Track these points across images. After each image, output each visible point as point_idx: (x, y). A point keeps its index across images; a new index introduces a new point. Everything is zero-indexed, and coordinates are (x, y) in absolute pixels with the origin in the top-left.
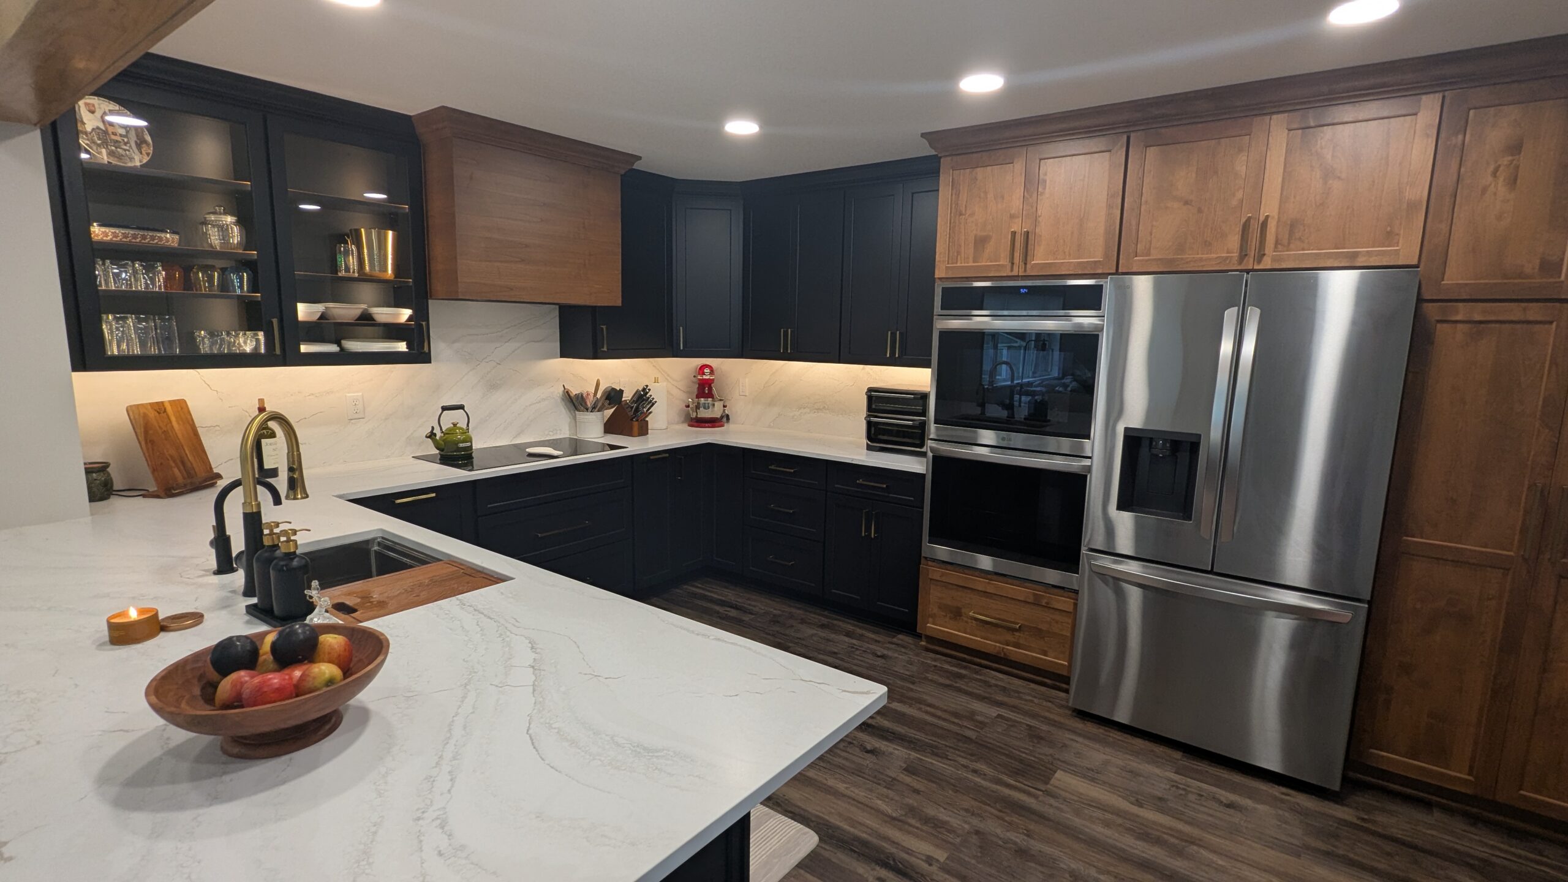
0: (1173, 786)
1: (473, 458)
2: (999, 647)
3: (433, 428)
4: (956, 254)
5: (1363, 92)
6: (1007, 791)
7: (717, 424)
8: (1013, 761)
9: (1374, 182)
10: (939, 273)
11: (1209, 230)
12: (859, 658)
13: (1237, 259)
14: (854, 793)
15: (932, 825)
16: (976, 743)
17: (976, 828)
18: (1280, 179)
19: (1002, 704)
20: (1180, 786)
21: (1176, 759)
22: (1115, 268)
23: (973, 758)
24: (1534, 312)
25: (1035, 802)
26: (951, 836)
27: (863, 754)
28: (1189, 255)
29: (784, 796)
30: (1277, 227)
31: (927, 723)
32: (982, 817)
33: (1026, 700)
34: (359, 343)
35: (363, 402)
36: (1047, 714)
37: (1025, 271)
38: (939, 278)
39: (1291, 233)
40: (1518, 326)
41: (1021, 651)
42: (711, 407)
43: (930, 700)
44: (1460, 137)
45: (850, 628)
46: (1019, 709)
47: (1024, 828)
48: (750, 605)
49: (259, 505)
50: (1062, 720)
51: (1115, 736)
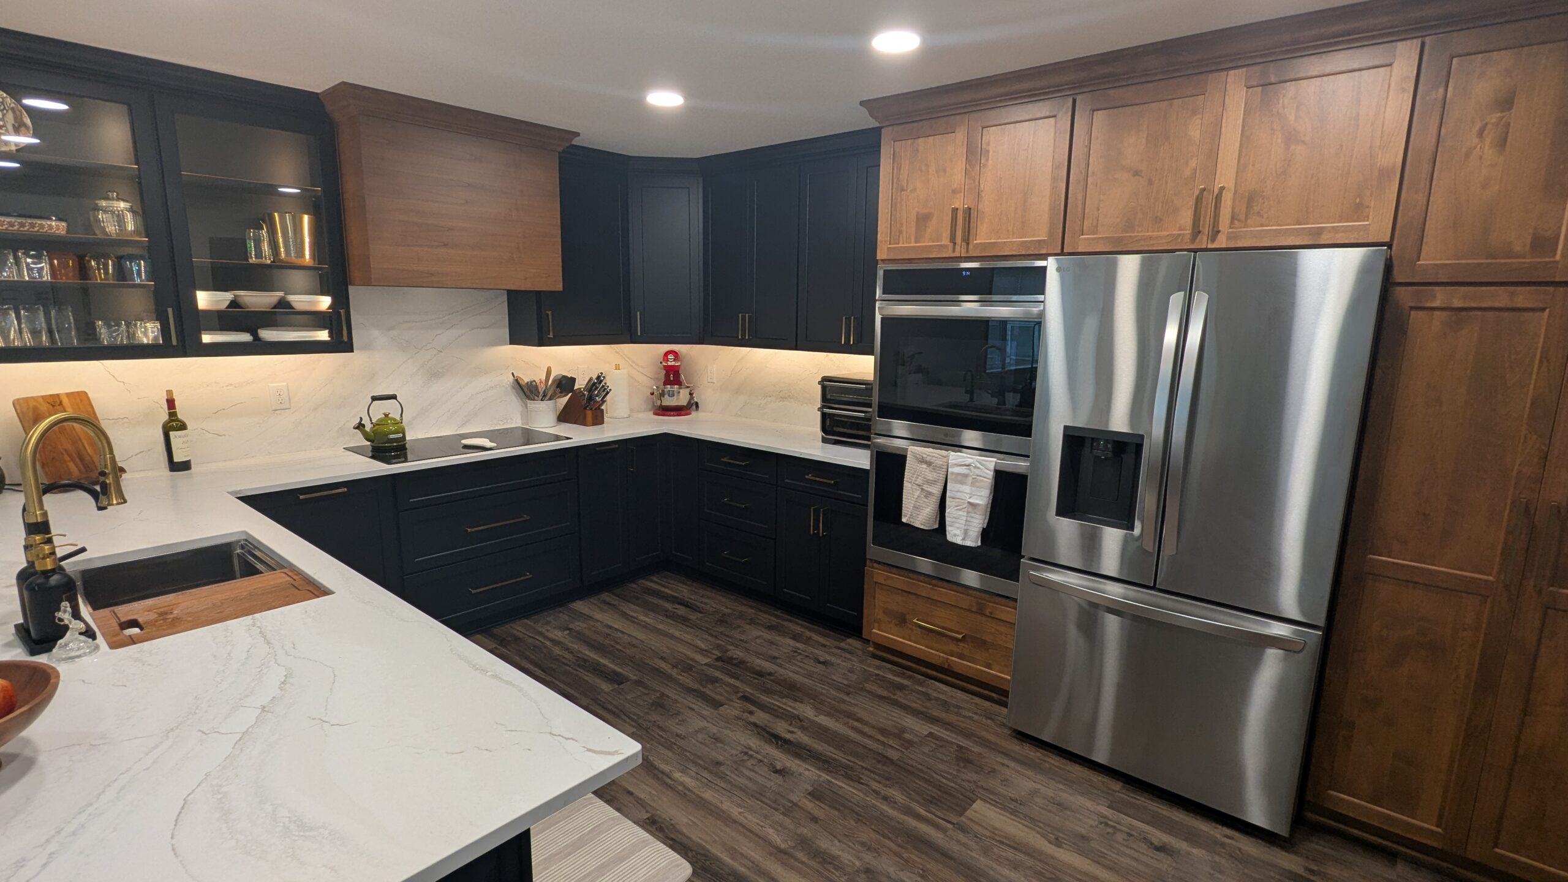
0: (1101, 823)
1: (406, 449)
2: (943, 657)
3: (361, 419)
4: (898, 234)
5: (1332, 40)
6: (912, 822)
7: (683, 412)
8: (930, 788)
9: (1341, 146)
10: (881, 255)
11: (1161, 204)
12: (799, 664)
13: (1189, 236)
14: (747, 819)
15: (821, 860)
16: (896, 765)
17: (868, 866)
18: (1237, 145)
19: (937, 721)
20: (1110, 823)
21: (1114, 791)
22: (1060, 248)
23: (888, 783)
24: (1523, 297)
25: (942, 836)
26: (838, 875)
27: (770, 775)
28: (1138, 232)
29: (671, 820)
30: (1234, 201)
31: (848, 740)
32: (877, 853)
33: (965, 717)
34: (275, 332)
35: (288, 390)
36: (984, 733)
37: (967, 251)
38: (882, 260)
39: (1249, 207)
40: (1506, 314)
41: (965, 662)
42: (676, 394)
43: (861, 714)
44: (1441, 91)
45: (798, 629)
46: (953, 727)
47: (921, 867)
48: (702, 602)
49: (45, 514)
50: (998, 740)
51: (1053, 762)
